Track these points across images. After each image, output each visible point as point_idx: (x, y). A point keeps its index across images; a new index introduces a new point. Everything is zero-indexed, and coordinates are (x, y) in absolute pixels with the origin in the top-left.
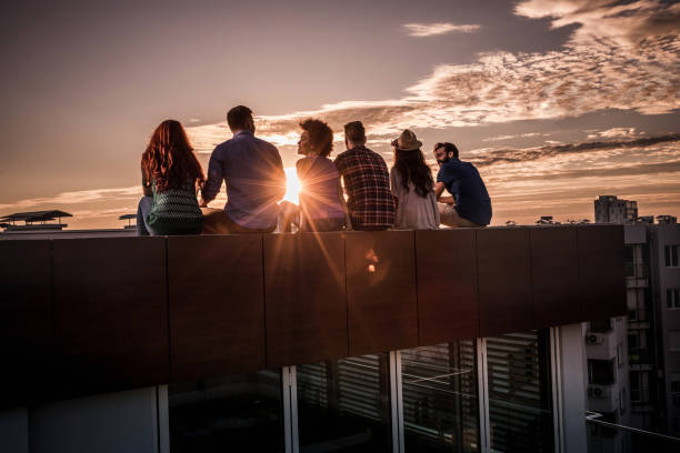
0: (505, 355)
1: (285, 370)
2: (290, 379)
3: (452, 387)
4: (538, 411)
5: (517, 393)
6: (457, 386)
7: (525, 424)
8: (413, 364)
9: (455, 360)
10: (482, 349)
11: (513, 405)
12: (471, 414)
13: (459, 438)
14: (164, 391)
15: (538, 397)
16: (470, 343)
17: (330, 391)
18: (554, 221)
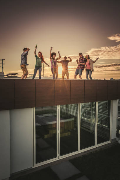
0: (102, 105)
1: (58, 106)
2: (59, 108)
3: (91, 111)
4: (107, 116)
5: (104, 113)
6: (92, 111)
7: (104, 118)
8: (83, 106)
9: (92, 105)
10: (97, 103)
11: (103, 115)
12: (94, 116)
13: (92, 120)
14: (34, 108)
15: (107, 114)
16: (95, 102)
17: (67, 110)
18: (113, 79)
